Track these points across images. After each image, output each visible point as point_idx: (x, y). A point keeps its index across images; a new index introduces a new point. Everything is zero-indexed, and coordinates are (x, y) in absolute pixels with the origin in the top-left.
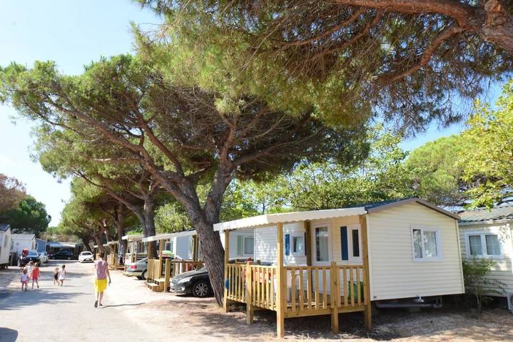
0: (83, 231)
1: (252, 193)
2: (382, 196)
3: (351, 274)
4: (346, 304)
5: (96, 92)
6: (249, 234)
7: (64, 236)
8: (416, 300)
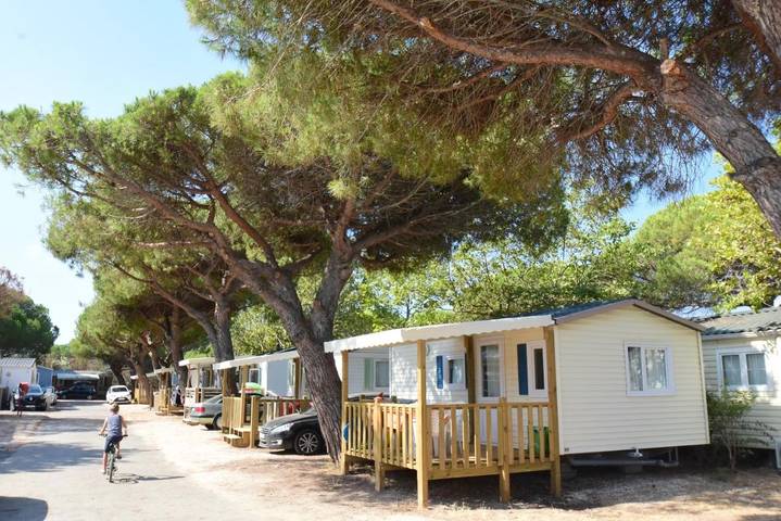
0: (111, 352)
1: (388, 288)
2: (592, 293)
3: (530, 415)
4: (522, 460)
5: (144, 145)
6: (383, 356)
7: (80, 361)
8: (631, 454)
